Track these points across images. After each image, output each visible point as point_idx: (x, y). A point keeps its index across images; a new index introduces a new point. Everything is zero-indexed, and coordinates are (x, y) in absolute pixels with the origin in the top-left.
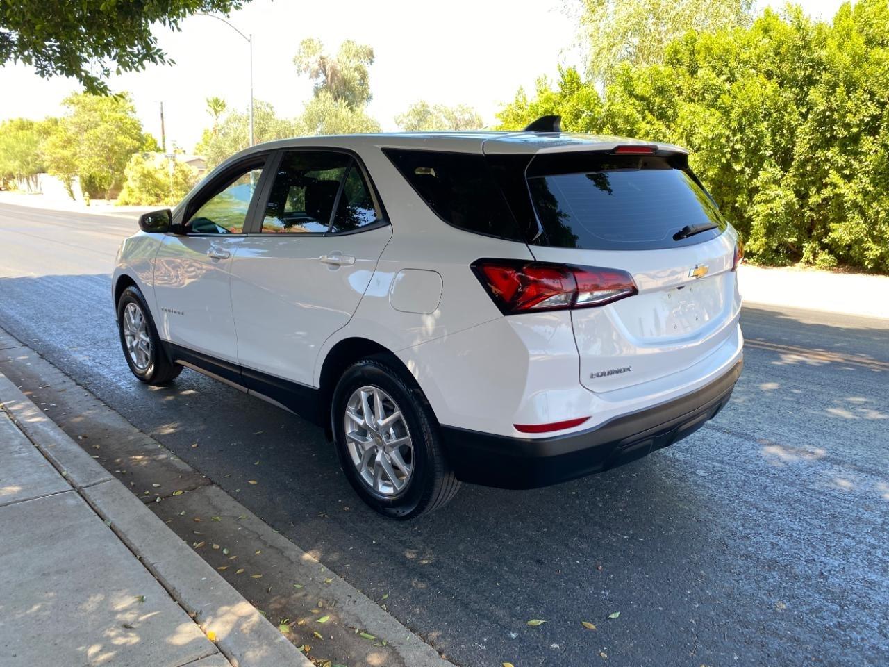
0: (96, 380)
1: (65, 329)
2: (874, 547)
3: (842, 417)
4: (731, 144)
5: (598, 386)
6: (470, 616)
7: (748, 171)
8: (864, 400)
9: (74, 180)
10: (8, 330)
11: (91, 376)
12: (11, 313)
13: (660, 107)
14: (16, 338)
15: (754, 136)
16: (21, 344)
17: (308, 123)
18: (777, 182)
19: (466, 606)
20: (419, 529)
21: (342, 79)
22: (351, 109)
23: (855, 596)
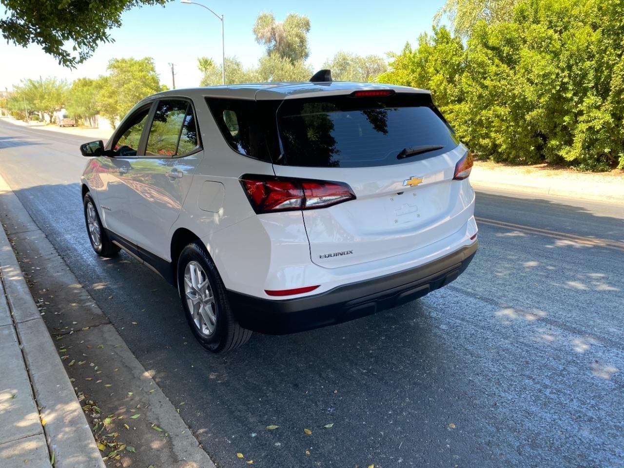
0: (71, 252)
1: (68, 219)
2: (546, 387)
3: (576, 289)
4: (560, 80)
5: (329, 263)
6: (231, 420)
7: (576, 99)
8: (602, 275)
9: (116, 118)
10: (34, 219)
11: (69, 250)
12: (41, 207)
13: (508, 54)
14: (37, 225)
15: (580, 73)
16: (38, 228)
17: (263, 74)
18: (598, 108)
19: (232, 413)
20: (226, 359)
21: (287, 42)
22: (293, 64)
23: (512, 422)
